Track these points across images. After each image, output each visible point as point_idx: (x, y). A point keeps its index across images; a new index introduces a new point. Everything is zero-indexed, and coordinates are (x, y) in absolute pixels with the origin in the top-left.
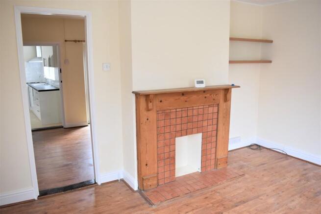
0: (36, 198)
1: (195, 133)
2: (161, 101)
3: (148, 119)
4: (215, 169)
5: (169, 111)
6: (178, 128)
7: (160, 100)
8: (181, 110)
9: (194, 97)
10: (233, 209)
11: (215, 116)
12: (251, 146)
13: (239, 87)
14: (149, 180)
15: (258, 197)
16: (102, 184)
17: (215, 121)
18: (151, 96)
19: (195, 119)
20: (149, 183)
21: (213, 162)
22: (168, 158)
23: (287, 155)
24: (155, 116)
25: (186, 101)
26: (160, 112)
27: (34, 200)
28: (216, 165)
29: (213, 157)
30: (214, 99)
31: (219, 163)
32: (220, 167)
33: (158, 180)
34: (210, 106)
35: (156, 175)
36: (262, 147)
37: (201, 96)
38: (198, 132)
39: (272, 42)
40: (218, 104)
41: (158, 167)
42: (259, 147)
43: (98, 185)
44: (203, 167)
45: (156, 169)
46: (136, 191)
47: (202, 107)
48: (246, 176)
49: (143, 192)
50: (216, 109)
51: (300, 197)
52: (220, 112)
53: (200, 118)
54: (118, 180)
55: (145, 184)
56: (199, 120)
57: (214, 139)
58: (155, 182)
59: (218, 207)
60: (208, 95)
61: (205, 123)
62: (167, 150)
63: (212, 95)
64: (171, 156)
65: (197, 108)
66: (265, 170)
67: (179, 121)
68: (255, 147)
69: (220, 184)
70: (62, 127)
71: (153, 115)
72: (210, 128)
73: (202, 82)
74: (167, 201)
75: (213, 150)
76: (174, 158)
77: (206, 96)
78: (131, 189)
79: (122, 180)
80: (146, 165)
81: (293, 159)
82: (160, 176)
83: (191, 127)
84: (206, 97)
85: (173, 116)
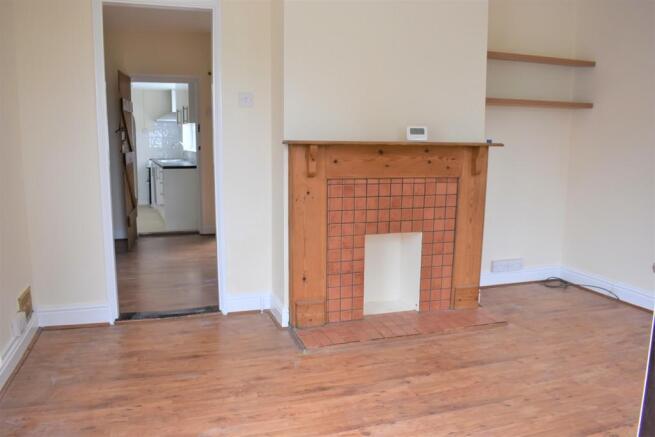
0: (112, 323)
1: (406, 231)
2: (336, 162)
3: (308, 193)
4: (450, 308)
5: (352, 182)
6: (371, 216)
7: (333, 160)
8: (376, 181)
9: (405, 159)
10: (453, 371)
11: (452, 202)
12: (547, 281)
13: (502, 145)
14: (308, 307)
15: (515, 358)
16: (229, 314)
17: (451, 213)
18: (312, 147)
19: (408, 202)
20: (308, 315)
21: (445, 295)
22: (348, 273)
23: (618, 300)
24: (323, 187)
25: (387, 166)
26: (334, 182)
27: (108, 325)
28: (452, 301)
29: (446, 283)
30: (448, 168)
31: (458, 298)
32: (461, 307)
33: (327, 312)
34: (439, 180)
35: (322, 301)
36: (572, 285)
37: (419, 158)
38: (412, 230)
39: (592, 64)
40: (458, 179)
41: (327, 287)
42: (564, 284)
43: (221, 314)
44: (424, 301)
45: (324, 290)
46: (285, 329)
47: (423, 181)
48: (511, 325)
49: (295, 329)
50: (452, 188)
51: (608, 367)
52: (461, 196)
53: (418, 202)
54: (260, 311)
55: (299, 316)
56: (416, 205)
57: (449, 248)
58: (320, 314)
59: (425, 364)
60: (436, 158)
61: (429, 214)
62: (346, 256)
63: (444, 159)
64: (356, 269)
65: (412, 181)
66: (556, 320)
67: (372, 203)
68: (557, 284)
69: (449, 333)
70: (197, 233)
71: (318, 186)
72: (439, 225)
73: (421, 132)
74: (332, 347)
75: (447, 270)
76: (361, 274)
77: (430, 159)
78: (277, 325)
79: (267, 312)
80: (304, 279)
81: (629, 308)
82: (332, 306)
83: (399, 218)
84: (430, 162)
85: (360, 192)
